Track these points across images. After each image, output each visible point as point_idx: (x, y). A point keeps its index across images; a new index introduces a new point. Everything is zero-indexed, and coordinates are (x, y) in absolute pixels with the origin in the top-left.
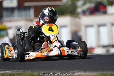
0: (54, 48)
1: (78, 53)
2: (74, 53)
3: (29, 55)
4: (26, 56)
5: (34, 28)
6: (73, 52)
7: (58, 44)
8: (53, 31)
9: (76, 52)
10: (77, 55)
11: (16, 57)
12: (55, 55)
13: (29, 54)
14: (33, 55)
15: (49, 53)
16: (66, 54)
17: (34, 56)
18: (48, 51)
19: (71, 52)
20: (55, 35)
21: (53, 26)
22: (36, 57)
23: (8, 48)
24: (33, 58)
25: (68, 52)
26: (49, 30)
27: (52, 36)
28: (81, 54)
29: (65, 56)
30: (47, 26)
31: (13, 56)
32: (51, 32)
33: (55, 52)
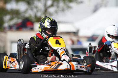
0: (62, 62)
1: (86, 69)
2: (83, 69)
3: (36, 68)
4: (33, 68)
5: (35, 39)
6: (82, 67)
7: (67, 59)
8: (60, 44)
9: (85, 68)
10: (86, 70)
11: (21, 68)
12: (64, 69)
13: (36, 66)
14: (40, 68)
15: (58, 67)
16: (75, 68)
17: (42, 69)
18: (56, 64)
19: (80, 67)
20: (63, 49)
21: (60, 39)
22: (44, 70)
23: (9, 59)
24: (41, 71)
25: (77, 66)
26: (56, 43)
27: (60, 49)
28: (89, 70)
29: (74, 71)
30: (54, 38)
31: (15, 67)
32: (58, 45)
33: (64, 66)
